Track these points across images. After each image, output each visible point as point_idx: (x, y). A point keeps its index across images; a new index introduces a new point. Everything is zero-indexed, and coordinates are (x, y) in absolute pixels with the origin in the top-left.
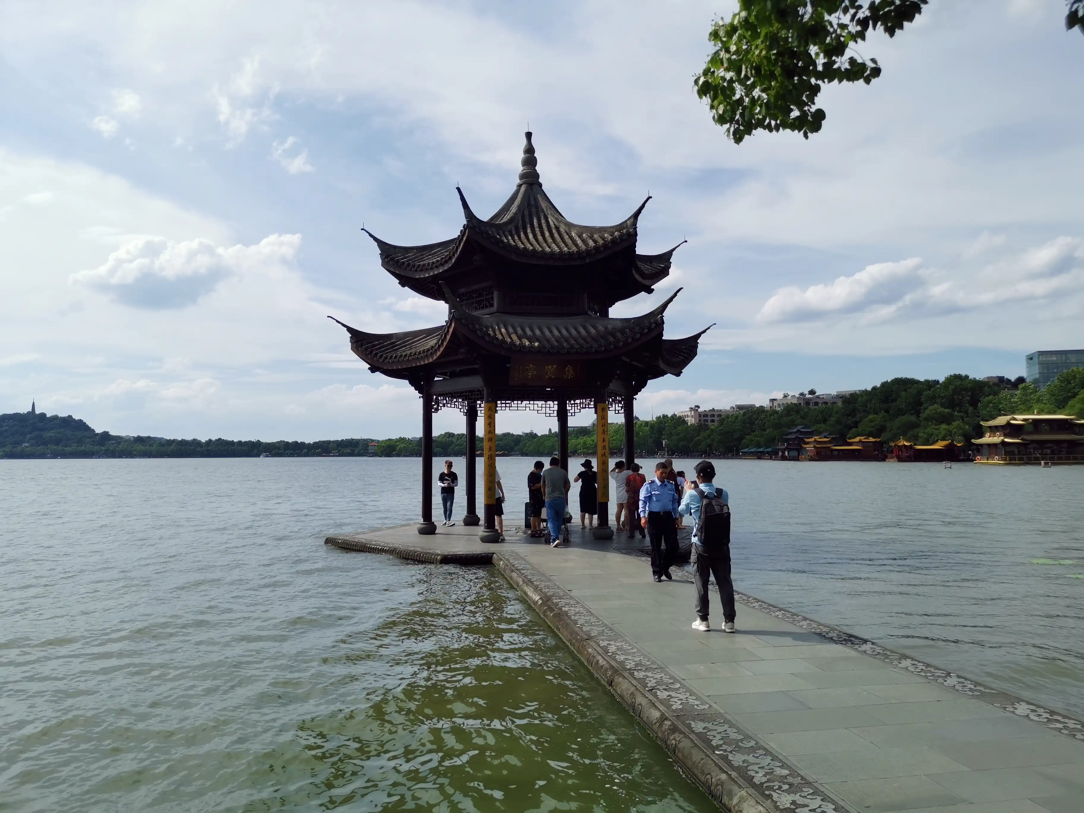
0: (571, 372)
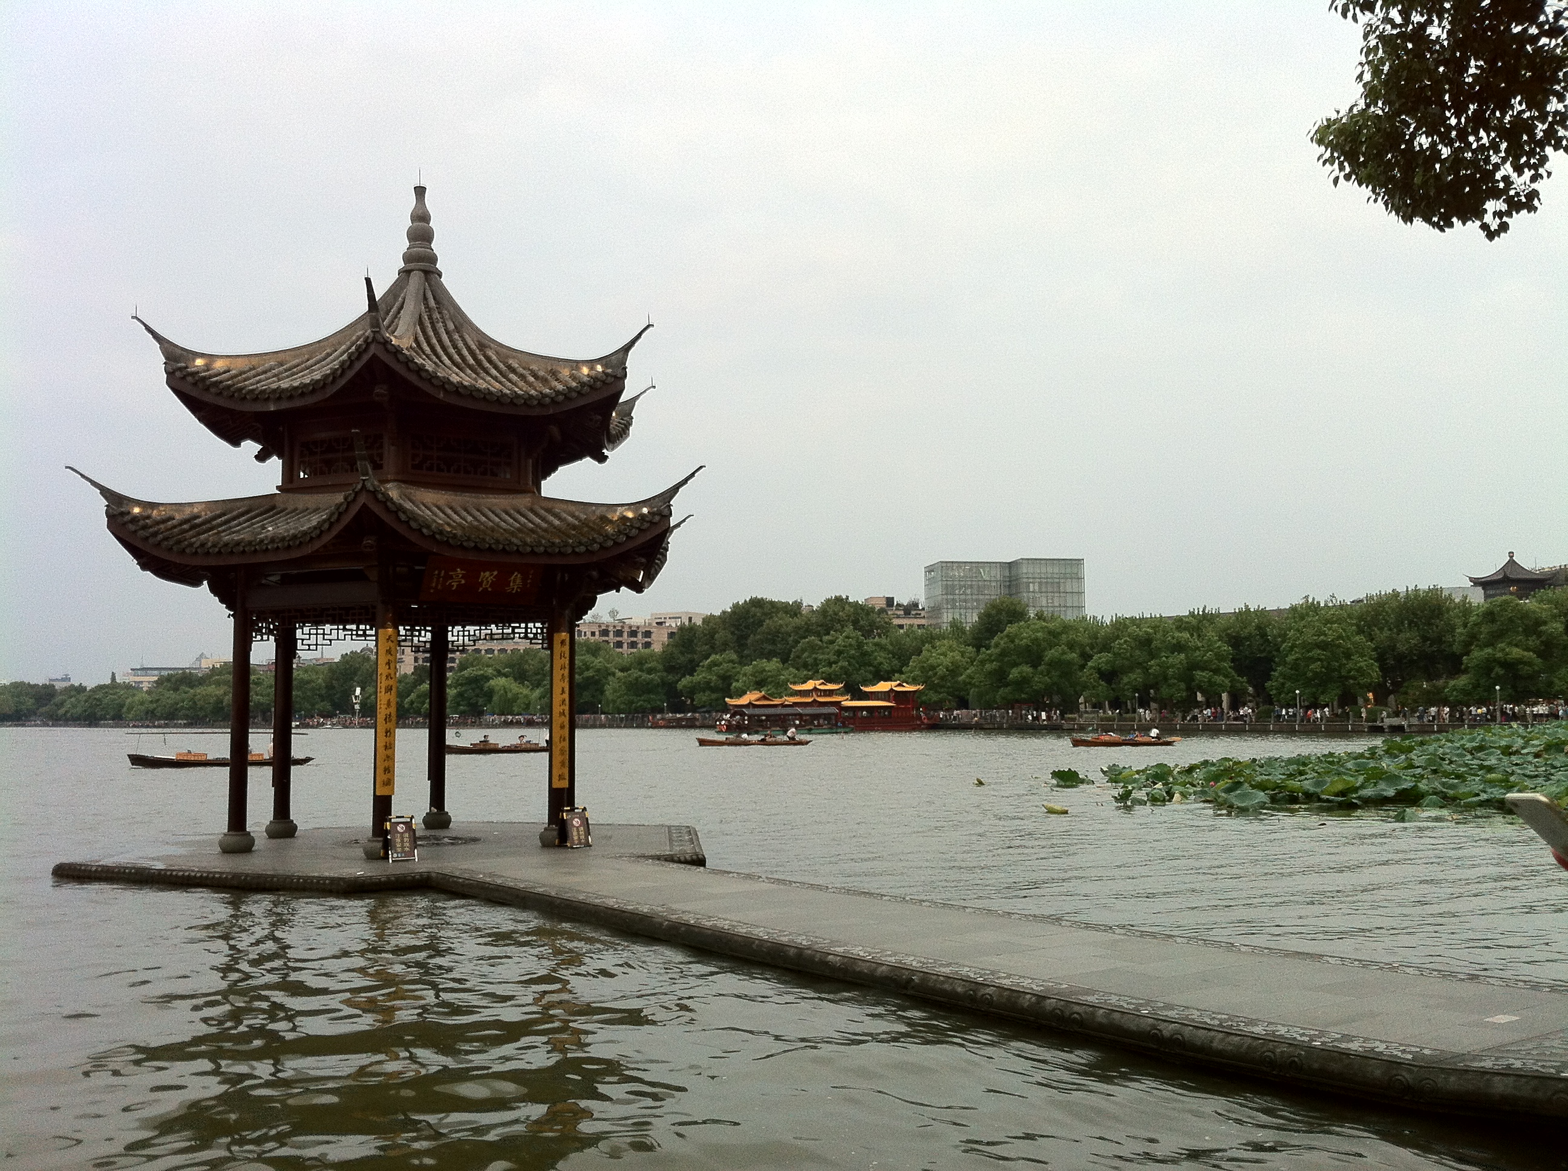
0: (518, 581)
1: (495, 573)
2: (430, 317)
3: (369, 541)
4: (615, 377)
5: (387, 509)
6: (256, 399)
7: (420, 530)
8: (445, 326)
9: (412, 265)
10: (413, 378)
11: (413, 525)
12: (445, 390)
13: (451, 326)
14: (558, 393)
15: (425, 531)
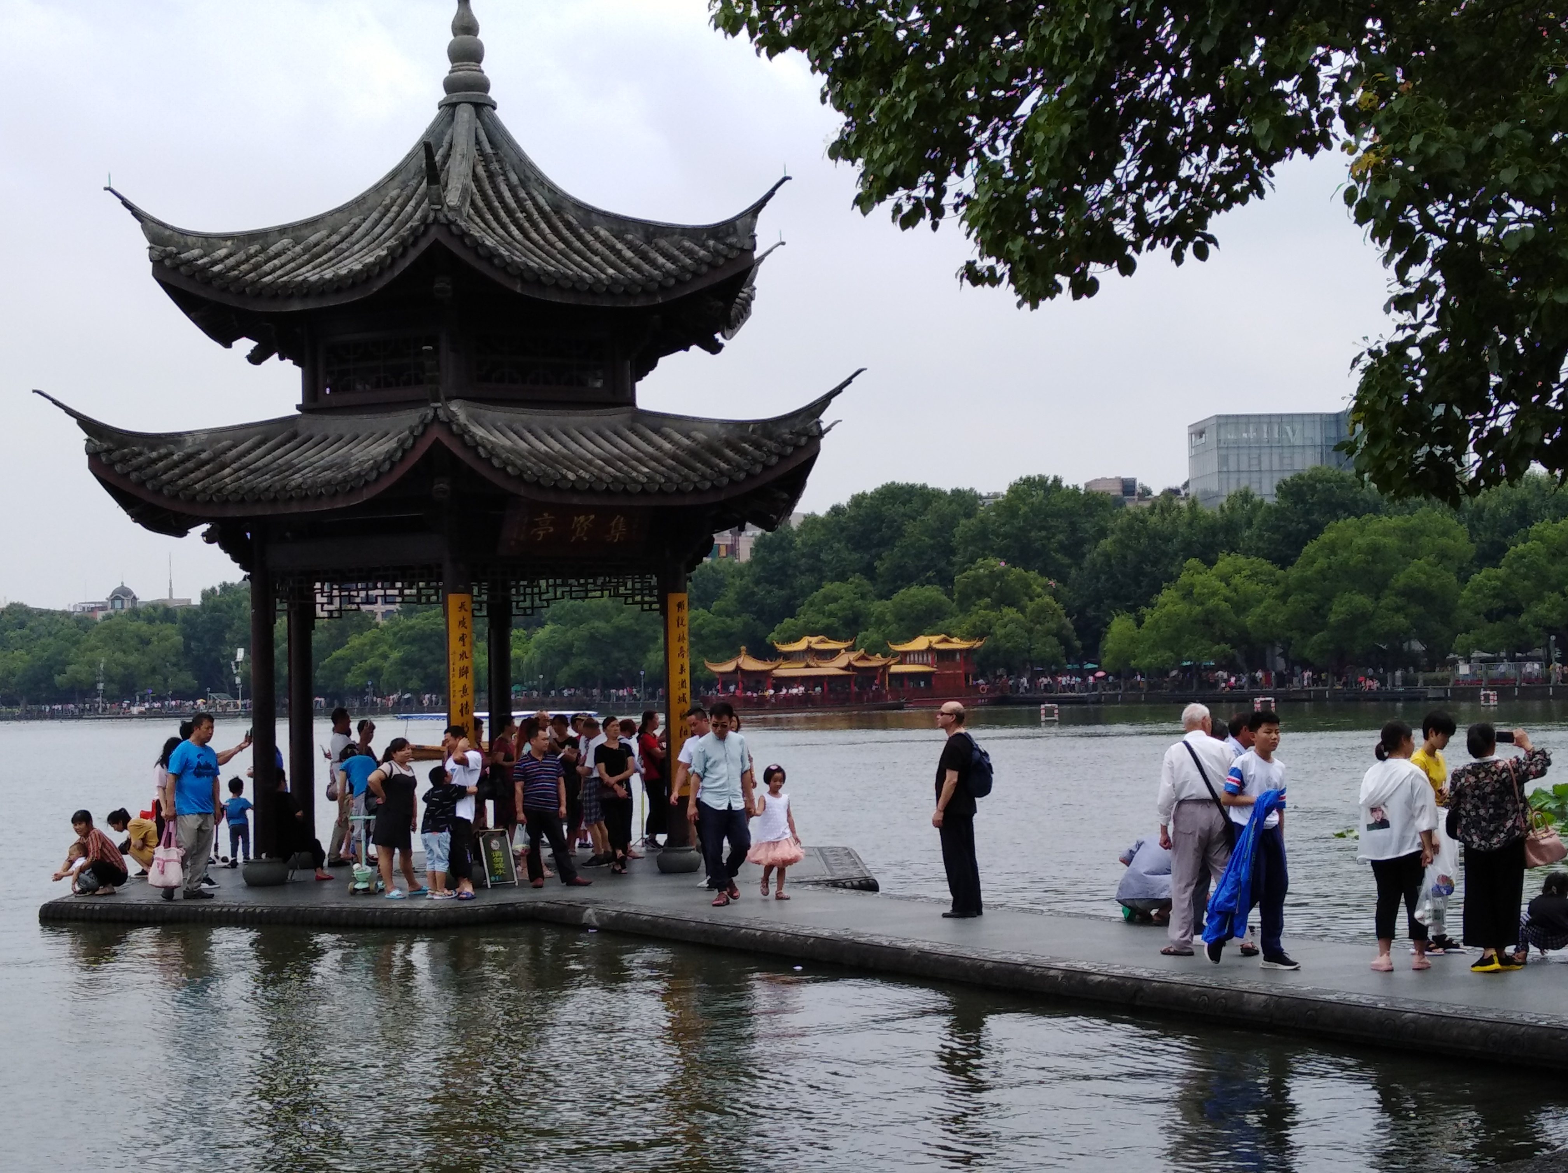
0: (621, 528)
1: (592, 517)
2: (487, 169)
3: (442, 485)
4: (742, 250)
5: (464, 444)
6: (275, 296)
7: (504, 470)
8: (507, 180)
9: (456, 97)
10: (482, 267)
11: (496, 463)
12: (524, 281)
13: (514, 178)
14: (667, 274)
15: (509, 469)
